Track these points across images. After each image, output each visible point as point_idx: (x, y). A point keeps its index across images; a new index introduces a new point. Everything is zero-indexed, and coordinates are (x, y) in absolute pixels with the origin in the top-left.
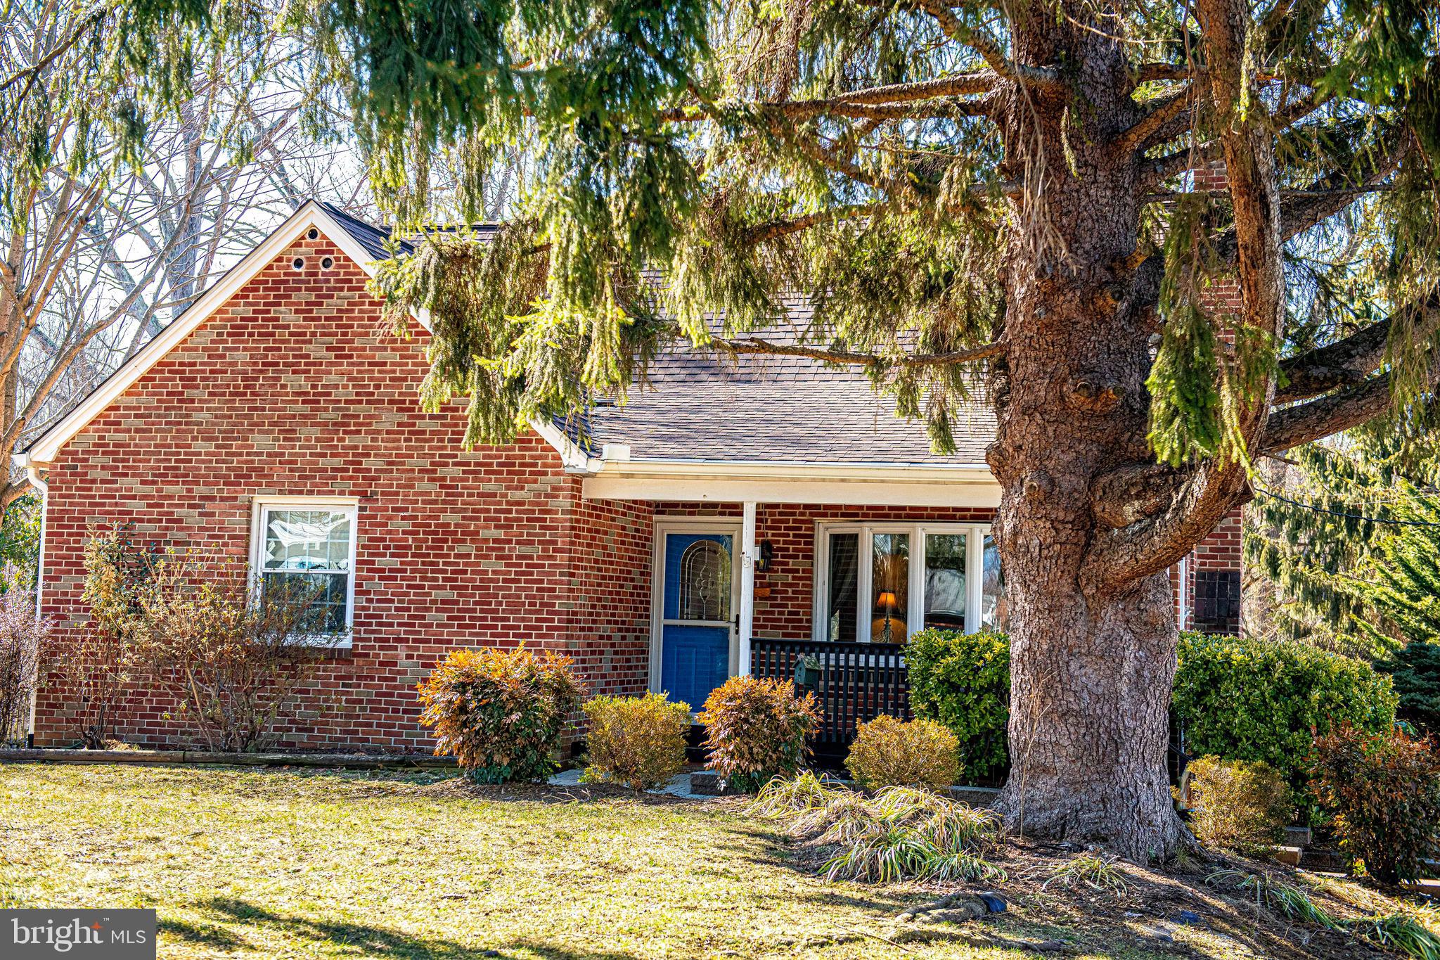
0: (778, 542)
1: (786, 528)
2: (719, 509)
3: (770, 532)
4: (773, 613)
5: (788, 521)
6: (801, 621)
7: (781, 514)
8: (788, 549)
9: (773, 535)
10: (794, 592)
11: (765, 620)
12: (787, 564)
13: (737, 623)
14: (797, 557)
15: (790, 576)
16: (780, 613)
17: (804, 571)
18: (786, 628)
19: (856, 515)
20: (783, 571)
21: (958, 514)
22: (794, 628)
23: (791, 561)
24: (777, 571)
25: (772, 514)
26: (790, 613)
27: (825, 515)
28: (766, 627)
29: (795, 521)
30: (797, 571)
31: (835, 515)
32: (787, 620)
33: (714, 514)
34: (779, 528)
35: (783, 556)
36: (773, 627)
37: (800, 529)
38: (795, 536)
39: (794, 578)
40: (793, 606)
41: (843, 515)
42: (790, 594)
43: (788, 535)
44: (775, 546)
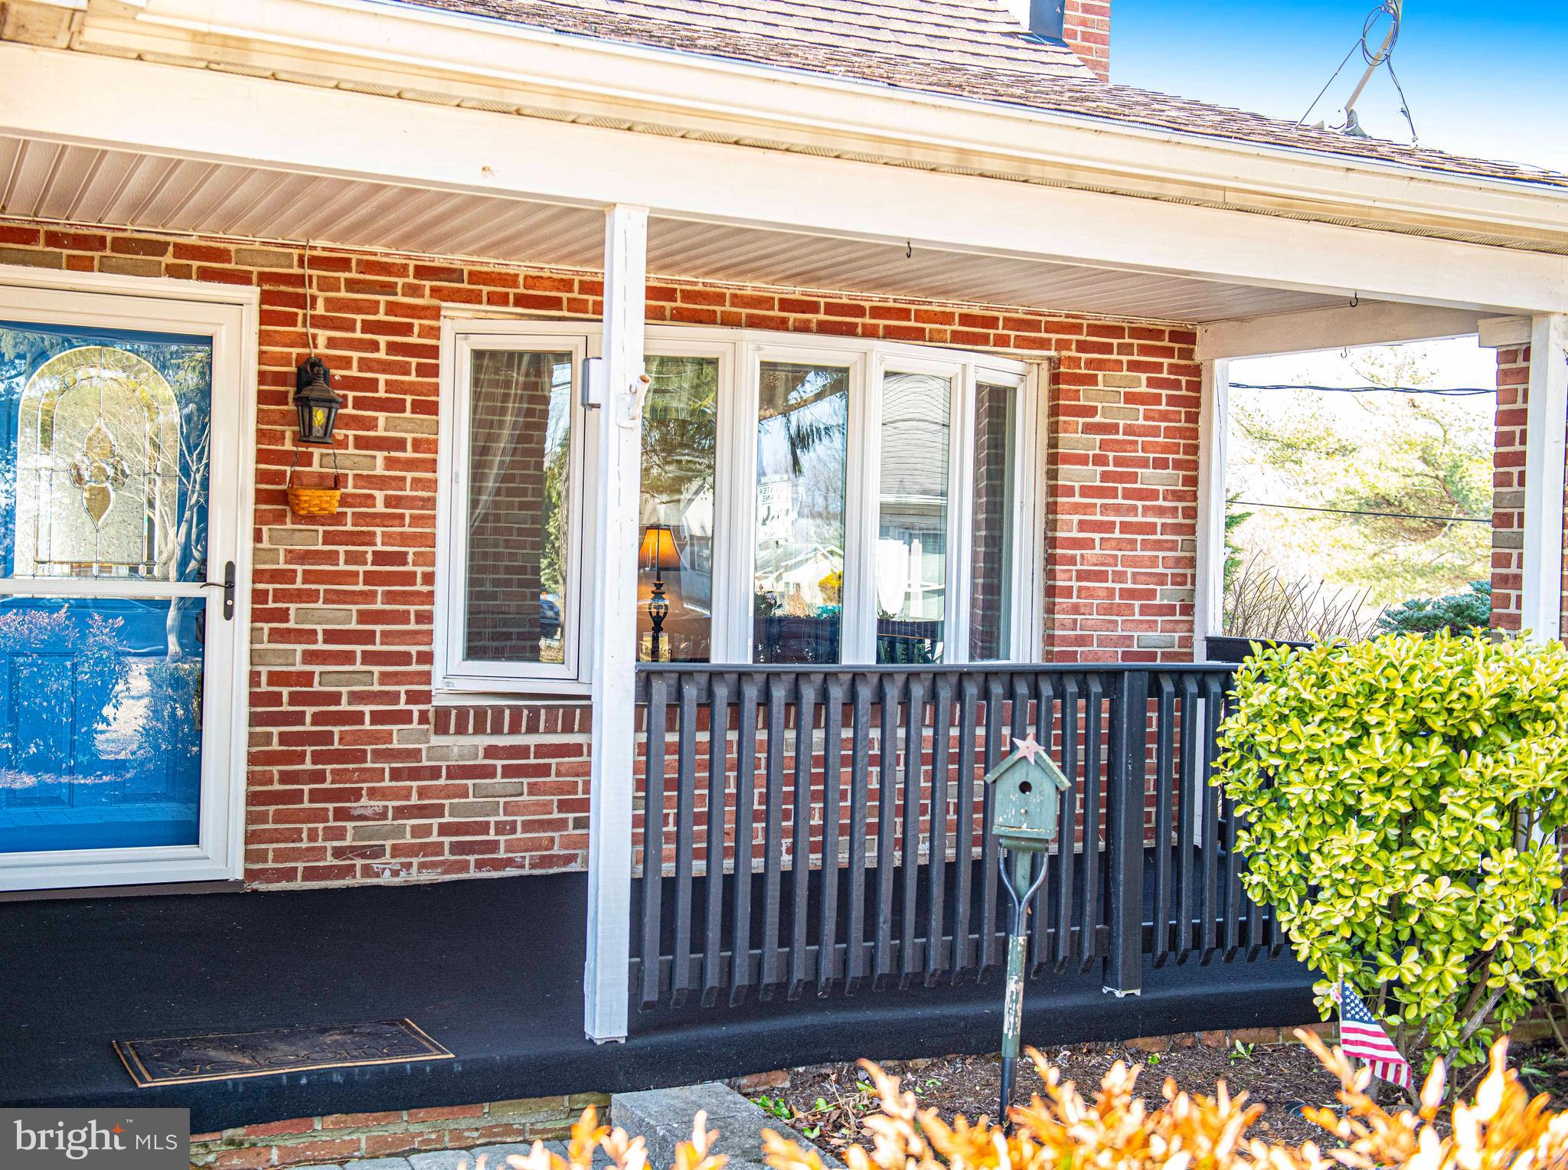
0: (346, 363)
1: (368, 327)
2: (168, 259)
3: (323, 335)
4: (332, 558)
5: (373, 308)
6: (410, 578)
7: (352, 285)
8: (373, 385)
9: (332, 343)
10: (389, 502)
11: (308, 577)
12: (372, 424)
13: (229, 586)
14: (399, 406)
15: (380, 456)
16: (351, 558)
17: (417, 445)
18: (370, 597)
19: (556, 303)
20: (361, 443)
21: (792, 316)
22: (390, 597)
23: (382, 417)
24: (343, 444)
25: (325, 285)
26: (380, 558)
27: (473, 298)
28: (312, 596)
29: (392, 308)
30: (400, 444)
31: (503, 300)
32: (370, 578)
33: (152, 272)
34: (350, 326)
35: (359, 403)
36: (332, 597)
37: (407, 329)
38: (392, 348)
39: (390, 463)
40: (388, 539)
41: (520, 301)
42: (380, 507)
43: (374, 346)
44: (337, 373)
